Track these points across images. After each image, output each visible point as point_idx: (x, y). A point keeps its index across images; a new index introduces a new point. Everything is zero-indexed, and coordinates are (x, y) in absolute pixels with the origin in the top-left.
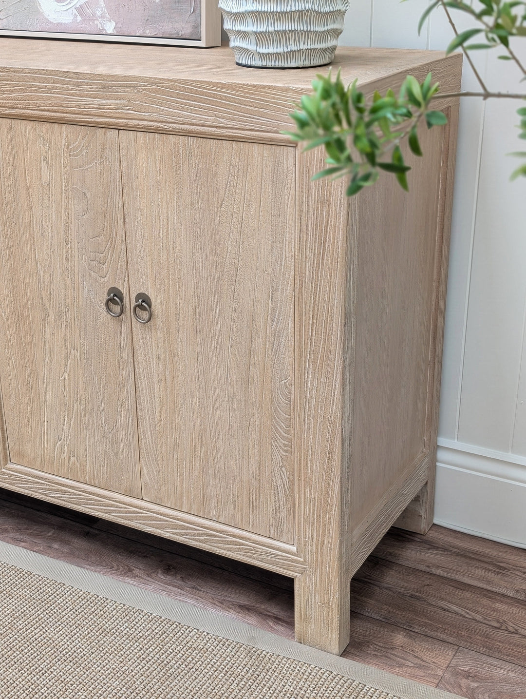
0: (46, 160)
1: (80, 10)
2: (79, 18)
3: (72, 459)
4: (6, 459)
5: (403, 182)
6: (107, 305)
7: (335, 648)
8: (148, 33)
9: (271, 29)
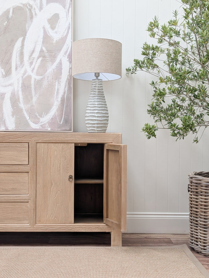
0: (56, 151)
1: (41, 126)
2: (41, 127)
3: (55, 218)
4: (36, 223)
5: (155, 137)
6: (69, 179)
7: (121, 244)
8: (59, 130)
9: (100, 126)
